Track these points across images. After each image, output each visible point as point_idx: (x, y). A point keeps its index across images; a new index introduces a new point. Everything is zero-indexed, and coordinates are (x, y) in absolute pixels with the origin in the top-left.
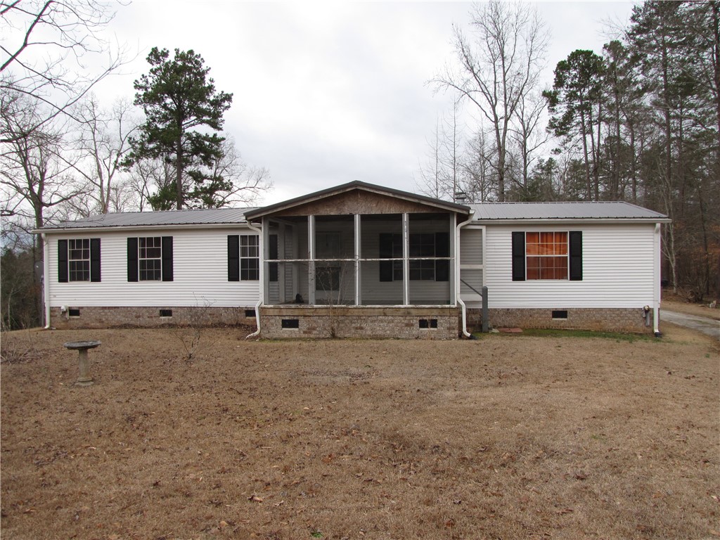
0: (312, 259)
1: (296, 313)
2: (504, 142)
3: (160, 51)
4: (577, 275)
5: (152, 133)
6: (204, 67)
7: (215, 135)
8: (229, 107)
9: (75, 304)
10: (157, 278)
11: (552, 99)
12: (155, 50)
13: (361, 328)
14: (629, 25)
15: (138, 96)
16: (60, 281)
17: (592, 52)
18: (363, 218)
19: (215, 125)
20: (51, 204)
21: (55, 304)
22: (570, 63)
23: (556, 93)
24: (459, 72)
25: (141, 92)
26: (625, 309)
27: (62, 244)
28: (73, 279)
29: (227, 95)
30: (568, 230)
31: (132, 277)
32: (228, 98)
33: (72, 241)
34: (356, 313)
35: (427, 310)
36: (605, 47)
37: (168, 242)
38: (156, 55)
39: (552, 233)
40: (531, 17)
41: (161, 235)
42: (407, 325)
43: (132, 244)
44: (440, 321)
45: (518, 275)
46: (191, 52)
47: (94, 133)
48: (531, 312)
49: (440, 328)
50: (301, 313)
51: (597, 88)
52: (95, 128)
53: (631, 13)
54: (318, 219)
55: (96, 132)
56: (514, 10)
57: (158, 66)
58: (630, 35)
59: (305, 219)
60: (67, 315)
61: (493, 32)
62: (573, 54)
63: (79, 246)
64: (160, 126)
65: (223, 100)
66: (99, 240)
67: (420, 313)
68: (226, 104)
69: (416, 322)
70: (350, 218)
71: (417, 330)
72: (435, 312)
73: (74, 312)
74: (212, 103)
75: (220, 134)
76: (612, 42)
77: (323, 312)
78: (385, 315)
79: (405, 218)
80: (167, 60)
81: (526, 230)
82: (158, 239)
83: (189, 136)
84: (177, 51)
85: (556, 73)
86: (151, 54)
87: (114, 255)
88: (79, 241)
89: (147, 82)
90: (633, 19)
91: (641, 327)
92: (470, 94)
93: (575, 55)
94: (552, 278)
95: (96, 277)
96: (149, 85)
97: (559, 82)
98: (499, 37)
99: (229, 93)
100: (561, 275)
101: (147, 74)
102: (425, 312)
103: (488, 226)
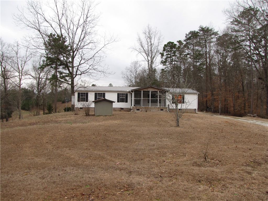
0: (142, 98)
1: (139, 108)
3: (53, 34)
4: (183, 103)
11: (162, 55)
13: (151, 111)
14: (185, 38)
16: (78, 101)
17: (174, 42)
18: (151, 91)
21: (77, 107)
22: (167, 45)
23: (163, 53)
24: (138, 46)
26: (192, 109)
27: (79, 94)
28: (81, 101)
30: (182, 94)
33: (81, 93)
34: (150, 108)
36: (177, 41)
37: (104, 94)
39: (179, 95)
40: (159, 33)
41: (103, 92)
42: (158, 110)
43: (96, 94)
44: (164, 109)
45: (173, 102)
48: (175, 109)
49: (164, 111)
50: (140, 108)
51: (174, 53)
53: (185, 35)
54: (144, 91)
56: (154, 30)
58: (185, 41)
59: (141, 91)
61: (148, 36)
62: (168, 42)
66: (88, 93)
69: (160, 110)
70: (149, 91)
73: (81, 108)
76: (179, 41)
77: (144, 108)
78: (155, 108)
79: (158, 92)
82: (102, 93)
85: (164, 48)
87: (91, 96)
88: (83, 93)
90: (186, 37)
91: (194, 112)
92: (141, 53)
93: (169, 43)
95: (87, 101)
97: (164, 50)
98: (150, 38)
102: (161, 108)
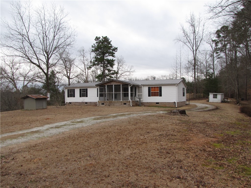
1: (104, 102)
2: (195, 57)
3: (98, 37)
4: (161, 95)
5: (97, 59)
6: (110, 41)
7: (112, 59)
8: (117, 51)
9: (70, 101)
10: (85, 97)
12: (97, 37)
13: (114, 105)
15: (92, 50)
16: (68, 97)
18: (115, 85)
19: (113, 56)
20: (72, 78)
21: (67, 101)
25: (93, 48)
26: (170, 102)
27: (68, 90)
28: (70, 97)
29: (116, 48)
30: (159, 86)
31: (80, 96)
32: (116, 49)
33: (70, 90)
34: (113, 102)
35: (125, 101)
37: (87, 90)
38: (97, 38)
39: (155, 87)
42: (121, 104)
43: (80, 90)
44: (127, 103)
45: (149, 96)
46: (106, 37)
47: (84, 58)
48: (152, 103)
49: (127, 105)
52: (84, 56)
54: (107, 86)
55: (84, 57)
57: (98, 41)
60: (69, 104)
63: (71, 91)
64: (99, 57)
65: (115, 49)
66: (75, 89)
67: (123, 102)
68: (116, 50)
69: (123, 104)
70: (113, 85)
71: (123, 105)
72: (126, 102)
73: (70, 103)
74: (112, 50)
75: (114, 59)
77: (108, 102)
78: (118, 102)
79: (121, 85)
80: (100, 39)
81: (151, 86)
82: (85, 89)
83: (106, 60)
84: (103, 37)
86: (96, 38)
87: (77, 92)
88: (71, 89)
89: (95, 45)
91: (174, 106)
94: (156, 96)
95: (74, 97)
96: (95, 46)
99: (117, 47)
100: (158, 95)
101: (95, 43)
102: (124, 102)
103: (143, 86)
